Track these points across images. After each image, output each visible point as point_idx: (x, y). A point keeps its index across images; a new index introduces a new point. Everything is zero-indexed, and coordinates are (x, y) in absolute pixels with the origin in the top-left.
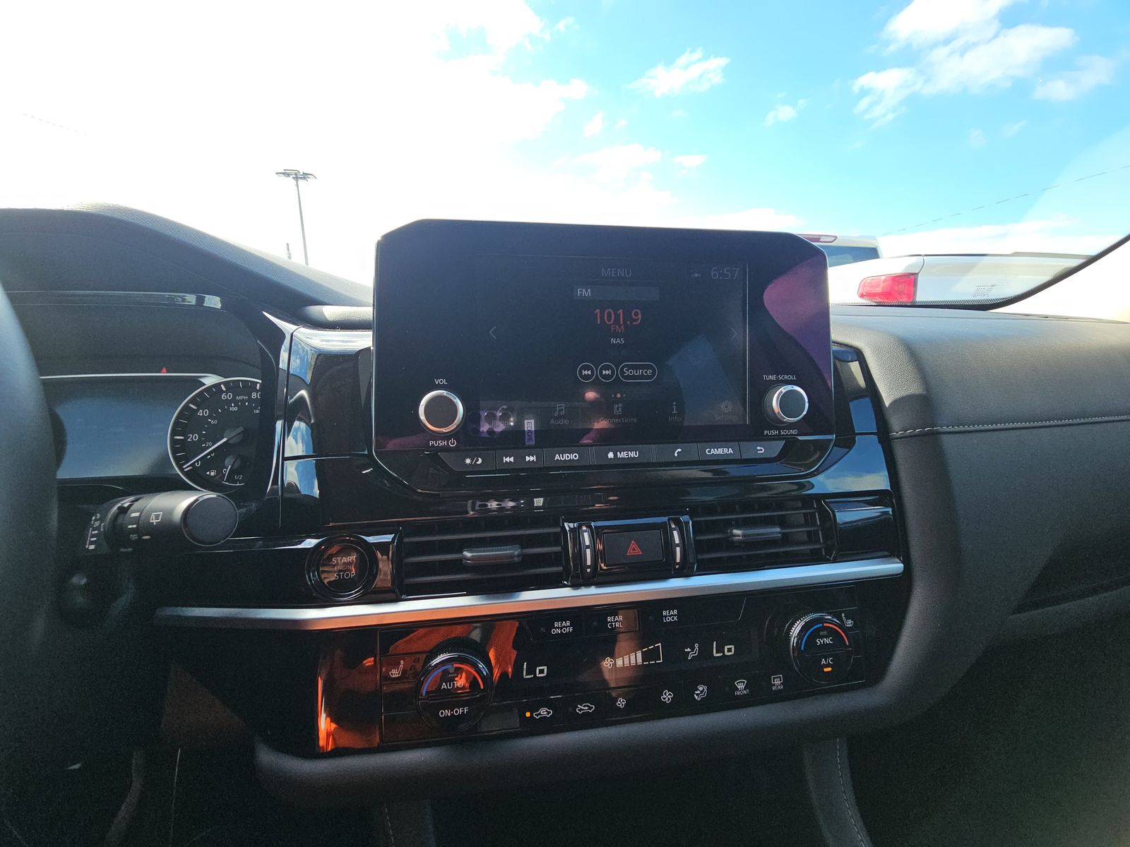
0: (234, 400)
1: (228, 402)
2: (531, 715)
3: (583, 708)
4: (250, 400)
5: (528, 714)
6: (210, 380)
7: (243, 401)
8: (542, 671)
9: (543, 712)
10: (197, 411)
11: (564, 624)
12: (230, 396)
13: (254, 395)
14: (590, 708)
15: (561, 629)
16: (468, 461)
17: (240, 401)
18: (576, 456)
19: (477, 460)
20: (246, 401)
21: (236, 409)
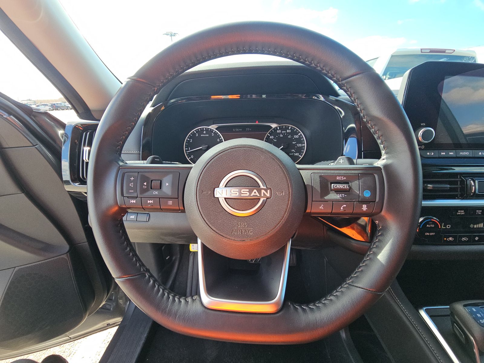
0: (281, 133)
1: (279, 133)
2: (446, 239)
3: (464, 239)
4: (287, 133)
5: (445, 239)
6: (274, 126)
7: (284, 133)
8: (449, 227)
9: (451, 239)
10: (270, 136)
11: (462, 211)
12: (280, 131)
13: (288, 131)
14: (466, 239)
15: (460, 213)
16: (428, 154)
17: (283, 133)
18: (468, 153)
19: (432, 154)
20: (285, 133)
21: (282, 136)
